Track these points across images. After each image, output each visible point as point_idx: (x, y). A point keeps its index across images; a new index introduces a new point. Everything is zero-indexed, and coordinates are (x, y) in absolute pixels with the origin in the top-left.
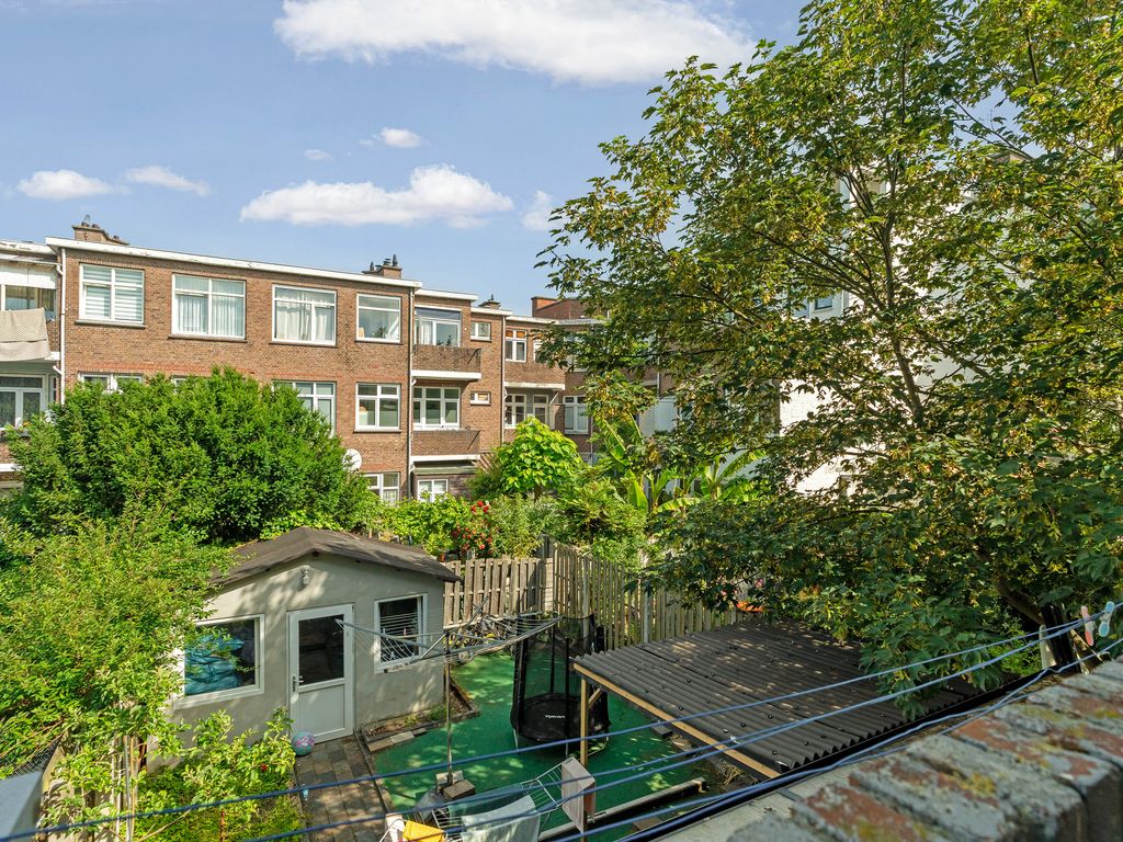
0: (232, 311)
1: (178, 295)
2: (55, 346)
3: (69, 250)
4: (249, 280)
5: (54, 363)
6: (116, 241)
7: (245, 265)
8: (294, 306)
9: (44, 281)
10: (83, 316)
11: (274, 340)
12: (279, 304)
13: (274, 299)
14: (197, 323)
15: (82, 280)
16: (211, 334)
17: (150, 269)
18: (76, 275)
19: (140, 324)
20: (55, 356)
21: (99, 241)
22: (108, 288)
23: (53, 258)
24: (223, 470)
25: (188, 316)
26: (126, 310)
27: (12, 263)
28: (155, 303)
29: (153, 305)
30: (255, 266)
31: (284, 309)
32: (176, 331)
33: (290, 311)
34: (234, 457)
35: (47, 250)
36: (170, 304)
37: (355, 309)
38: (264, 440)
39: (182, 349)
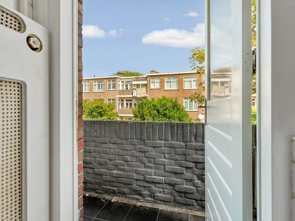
0: (176, 83)
1: (166, 82)
2: (147, 94)
3: (149, 76)
4: (179, 76)
5: (147, 97)
6: (157, 73)
7: (178, 73)
8: (188, 80)
9: (145, 82)
10: (151, 88)
11: (184, 89)
12: (185, 81)
13: (184, 80)
14: (169, 87)
15: (151, 81)
16: (172, 89)
17: (161, 77)
18: (150, 81)
19: (159, 88)
20: (147, 95)
21: (154, 73)
22: (155, 82)
23: (147, 78)
24: (160, 116)
25: (168, 86)
26: (157, 86)
27: (142, 80)
28: (162, 83)
29: (162, 84)
30: (180, 73)
31: (186, 81)
32: (166, 89)
33: (187, 82)
34: (162, 113)
35: (146, 77)
36: (164, 84)
37: (202, 79)
38: (167, 110)
39: (167, 92)
